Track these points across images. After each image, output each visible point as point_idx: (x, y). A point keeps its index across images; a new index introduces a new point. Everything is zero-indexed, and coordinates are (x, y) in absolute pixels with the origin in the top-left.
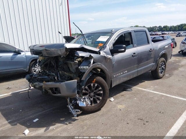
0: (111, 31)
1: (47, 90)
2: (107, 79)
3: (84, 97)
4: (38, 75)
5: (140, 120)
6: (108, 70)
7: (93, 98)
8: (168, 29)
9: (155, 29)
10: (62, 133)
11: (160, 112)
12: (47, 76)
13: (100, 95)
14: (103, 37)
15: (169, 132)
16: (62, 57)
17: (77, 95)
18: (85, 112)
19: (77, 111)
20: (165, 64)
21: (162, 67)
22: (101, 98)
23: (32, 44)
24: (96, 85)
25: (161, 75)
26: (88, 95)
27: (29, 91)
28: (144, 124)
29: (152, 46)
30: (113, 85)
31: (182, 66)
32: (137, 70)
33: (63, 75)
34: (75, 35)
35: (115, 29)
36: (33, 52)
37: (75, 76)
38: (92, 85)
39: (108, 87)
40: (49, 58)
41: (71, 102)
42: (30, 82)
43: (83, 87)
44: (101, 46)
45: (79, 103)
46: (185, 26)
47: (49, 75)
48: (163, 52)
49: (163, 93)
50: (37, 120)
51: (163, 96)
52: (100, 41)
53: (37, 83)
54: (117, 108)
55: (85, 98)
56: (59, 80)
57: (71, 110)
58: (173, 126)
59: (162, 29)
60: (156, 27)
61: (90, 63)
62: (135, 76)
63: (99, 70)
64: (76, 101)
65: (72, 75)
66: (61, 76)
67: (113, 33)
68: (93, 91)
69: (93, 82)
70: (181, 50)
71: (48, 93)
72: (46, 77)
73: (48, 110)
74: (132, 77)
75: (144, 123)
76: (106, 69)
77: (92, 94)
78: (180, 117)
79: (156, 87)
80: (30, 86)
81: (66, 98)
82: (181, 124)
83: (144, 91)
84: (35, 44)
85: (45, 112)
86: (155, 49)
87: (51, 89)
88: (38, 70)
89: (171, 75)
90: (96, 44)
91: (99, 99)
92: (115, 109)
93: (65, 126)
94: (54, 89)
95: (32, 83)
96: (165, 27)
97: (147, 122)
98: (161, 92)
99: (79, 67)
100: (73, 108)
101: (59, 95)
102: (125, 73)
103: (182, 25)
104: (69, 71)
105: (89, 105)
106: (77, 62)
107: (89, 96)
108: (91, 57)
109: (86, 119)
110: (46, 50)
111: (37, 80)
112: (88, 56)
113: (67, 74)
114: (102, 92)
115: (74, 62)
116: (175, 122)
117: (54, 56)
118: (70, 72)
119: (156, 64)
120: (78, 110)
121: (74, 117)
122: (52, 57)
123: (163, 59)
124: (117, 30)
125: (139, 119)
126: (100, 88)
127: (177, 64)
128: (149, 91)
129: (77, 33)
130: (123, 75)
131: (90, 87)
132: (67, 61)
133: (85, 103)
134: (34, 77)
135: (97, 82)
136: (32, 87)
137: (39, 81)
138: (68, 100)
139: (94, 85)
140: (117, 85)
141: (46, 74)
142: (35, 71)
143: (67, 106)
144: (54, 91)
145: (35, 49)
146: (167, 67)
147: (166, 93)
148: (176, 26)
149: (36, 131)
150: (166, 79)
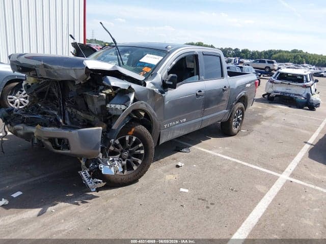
0: (166, 48)
1: (43, 140)
2: (153, 130)
3: (111, 159)
4: (23, 112)
5: (201, 200)
6: (156, 116)
7: (127, 161)
8: (249, 56)
9: (229, 53)
10: (67, 219)
11: (232, 190)
12: (41, 114)
13: (138, 156)
14: (151, 56)
15: (245, 222)
16: (77, 83)
17: (101, 155)
18: (111, 183)
19: (96, 183)
20: (243, 114)
21: (239, 117)
22: (140, 162)
23: (15, 52)
24: (134, 140)
25: (235, 130)
26: (119, 155)
27: (4, 139)
28: (208, 207)
29: (228, 81)
30: (162, 141)
31: (267, 118)
32: (200, 119)
33: (74, 116)
34: (90, 42)
35: (173, 46)
36: (17, 66)
37: (97, 119)
38: (127, 138)
39: (153, 144)
40: (49, 82)
41: (87, 166)
42: (6, 124)
43: (113, 140)
44: (147, 73)
45: (101, 168)
46: (275, 54)
47: (44, 113)
48: (243, 93)
49: (238, 159)
50: (19, 193)
51: (236, 164)
52: (145, 63)
53: (20, 127)
54: (165, 179)
55: (113, 161)
56: (67, 124)
57: (86, 179)
58: (252, 213)
59: (239, 54)
60: (230, 49)
61: (129, 99)
62: (197, 128)
63: (143, 114)
64: (96, 164)
65: (91, 118)
66: (71, 119)
67: (169, 52)
68: (127, 149)
69: (129, 133)
70: (267, 93)
71: (43, 146)
72: (39, 116)
73: (41, 177)
74: (192, 130)
75: (207, 205)
76: (153, 114)
77: (126, 154)
78: (261, 198)
79: (226, 148)
80: (7, 130)
81: (79, 158)
82: (264, 210)
83: (209, 154)
84: (21, 53)
85: (35, 181)
86: (231, 87)
87: (52, 140)
88: (18, 100)
89: (249, 131)
90: (139, 67)
91: (136, 163)
92: (162, 180)
93: (74, 207)
94: (57, 140)
95: (10, 125)
96: (245, 51)
97: (212, 204)
98: (234, 158)
99: (108, 106)
100: (89, 176)
101: (66, 151)
102: (183, 122)
103: (270, 51)
104: (87, 110)
105: (118, 173)
106: (104, 95)
107: (120, 157)
108: (130, 90)
109: (112, 197)
110: (45, 66)
111: (20, 121)
112: (127, 88)
113: (82, 115)
114: (142, 152)
115: (98, 95)
116: (254, 206)
117: (61, 79)
118: (88, 112)
119: (230, 111)
120: (99, 180)
121: (91, 192)
122: (56, 81)
123: (241, 105)
124: (176, 47)
125: (199, 199)
126: (141, 145)
127: (260, 114)
128: (216, 154)
129: (95, 40)
130: (180, 125)
131: (123, 141)
132: (86, 91)
133: (112, 169)
134: (15, 115)
135: (135, 134)
136: (11, 132)
137: (25, 123)
138: (83, 162)
139: (131, 139)
140: (168, 141)
141: (39, 111)
142: (12, 103)
143: (79, 172)
144: (55, 144)
145: (21, 62)
146: (245, 117)
147: (241, 159)
148: (262, 52)
149: (19, 214)
150: (242, 137)
